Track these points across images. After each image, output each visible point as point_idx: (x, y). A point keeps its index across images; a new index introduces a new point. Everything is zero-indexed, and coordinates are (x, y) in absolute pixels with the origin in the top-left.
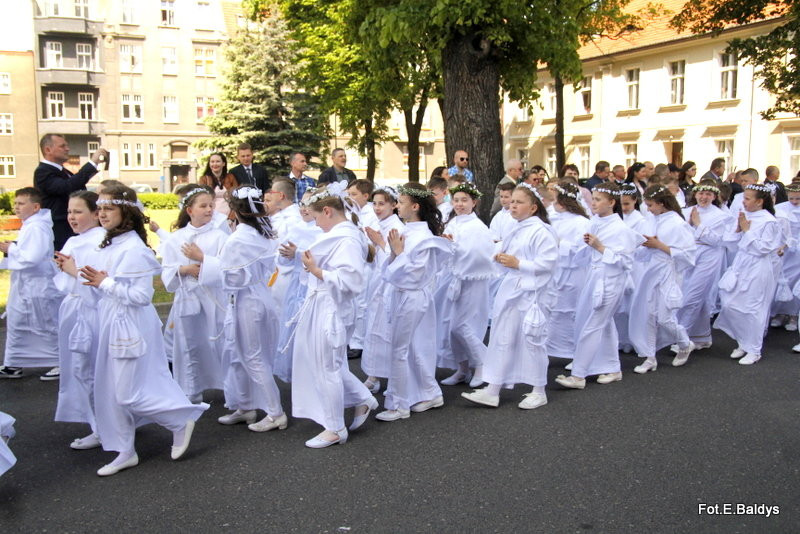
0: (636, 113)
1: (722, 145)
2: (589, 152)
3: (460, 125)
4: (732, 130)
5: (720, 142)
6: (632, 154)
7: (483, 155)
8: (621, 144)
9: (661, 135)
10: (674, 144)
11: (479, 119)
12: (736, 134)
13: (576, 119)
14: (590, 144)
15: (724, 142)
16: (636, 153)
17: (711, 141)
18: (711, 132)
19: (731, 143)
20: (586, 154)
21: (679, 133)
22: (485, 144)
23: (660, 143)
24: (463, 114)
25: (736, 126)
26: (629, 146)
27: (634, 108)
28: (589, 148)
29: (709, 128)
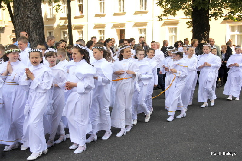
0: (103, 15)
1: (141, 30)
2: (82, 33)
3: (22, 19)
4: (145, 24)
5: (140, 29)
6: (102, 34)
7: (35, 34)
8: (97, 30)
9: (115, 26)
10: (121, 30)
11: (32, 16)
12: (147, 26)
13: (76, 18)
14: (83, 30)
15: (142, 29)
16: (104, 34)
17: (137, 29)
18: (136, 25)
19: (145, 30)
20: (81, 34)
21: (123, 25)
22: (35, 29)
23: (115, 29)
24: (24, 14)
25: (147, 23)
26: (101, 31)
27: (102, 13)
28: (82, 32)
29: (135, 23)
